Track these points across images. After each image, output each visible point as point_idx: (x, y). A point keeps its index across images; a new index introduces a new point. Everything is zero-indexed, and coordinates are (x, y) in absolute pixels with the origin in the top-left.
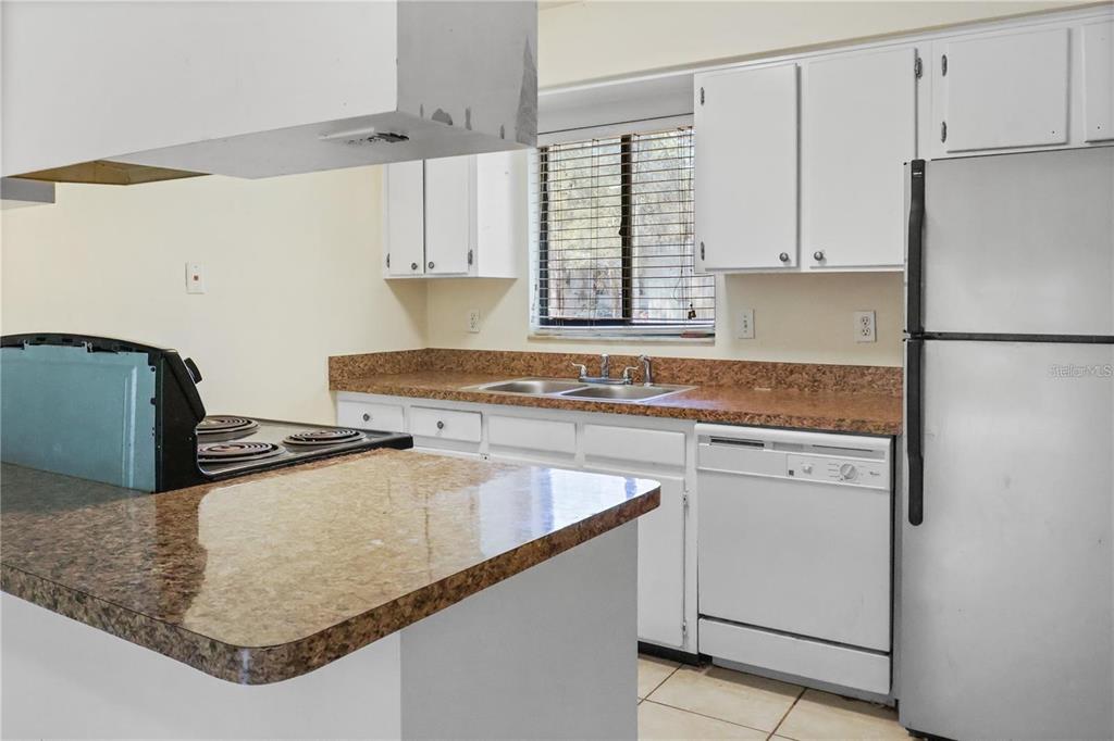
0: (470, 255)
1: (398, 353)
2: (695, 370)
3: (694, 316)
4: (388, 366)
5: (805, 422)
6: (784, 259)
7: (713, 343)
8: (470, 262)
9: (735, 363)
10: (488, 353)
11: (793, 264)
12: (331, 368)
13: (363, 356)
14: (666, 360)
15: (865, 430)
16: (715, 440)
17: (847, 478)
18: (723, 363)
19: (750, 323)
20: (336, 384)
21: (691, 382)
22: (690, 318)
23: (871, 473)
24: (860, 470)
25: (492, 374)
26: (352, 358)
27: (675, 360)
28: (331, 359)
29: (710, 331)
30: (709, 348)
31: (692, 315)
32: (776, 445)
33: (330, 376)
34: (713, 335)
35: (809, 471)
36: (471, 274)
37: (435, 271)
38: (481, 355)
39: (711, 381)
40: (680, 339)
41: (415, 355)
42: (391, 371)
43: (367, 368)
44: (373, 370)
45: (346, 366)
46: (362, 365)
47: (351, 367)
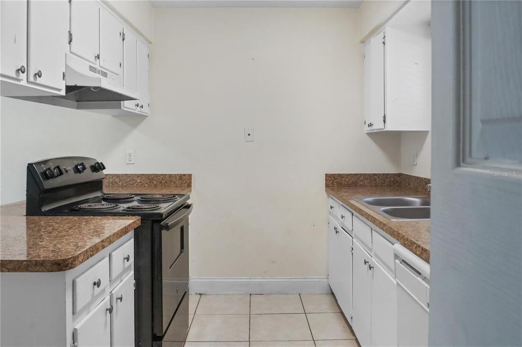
0: (384, 117)
8: (384, 122)
12: (326, 179)
16: (404, 262)
26: (340, 175)
28: (326, 175)
33: (326, 184)
36: (385, 130)
37: (374, 127)
41: (389, 176)
42: (368, 184)
43: (351, 181)
44: (355, 183)
45: (336, 179)
46: (347, 180)
47: (339, 181)
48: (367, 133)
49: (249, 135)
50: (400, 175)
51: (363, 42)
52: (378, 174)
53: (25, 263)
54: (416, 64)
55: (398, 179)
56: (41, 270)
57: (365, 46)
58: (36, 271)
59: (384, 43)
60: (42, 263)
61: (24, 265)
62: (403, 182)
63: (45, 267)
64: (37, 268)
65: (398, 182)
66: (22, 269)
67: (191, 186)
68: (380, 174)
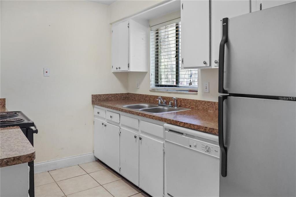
0: (129, 65)
1: (117, 94)
2: (191, 103)
3: (192, 84)
4: (113, 98)
5: (195, 127)
6: (205, 63)
7: (197, 94)
8: (128, 67)
9: (203, 101)
10: (141, 95)
11: (208, 65)
12: (92, 98)
13: (103, 95)
14: (184, 99)
15: (213, 132)
16: (170, 130)
17: (208, 151)
18: (199, 101)
19: (208, 87)
20: (93, 103)
21: (190, 107)
22: (190, 85)
23: (215, 151)
24: (212, 149)
25: (141, 101)
26: (100, 95)
27: (186, 99)
28: (92, 95)
29: (196, 90)
30: (196, 96)
31: (190, 84)
32: (187, 135)
33: (92, 100)
34: (197, 91)
35: (195, 146)
36: (129, 71)
37: (121, 69)
38: (139, 95)
39: (196, 107)
40: (188, 92)
41: (123, 95)
42: (114, 99)
43: (105, 98)
44: (107, 99)
45: (97, 97)
46: (103, 97)
47: (99, 98)
48: (113, 72)
49: (47, 72)
50: (128, 94)
51: (111, 24)
52: (118, 94)
53: (5, 160)
54: (143, 39)
55: (127, 96)
56: (18, 163)
57: (112, 26)
58: (14, 164)
59: (128, 27)
60: (19, 158)
61: (5, 162)
62: (130, 97)
63: (21, 161)
64: (15, 162)
65: (127, 98)
66: (3, 165)
67: (5, 107)
68: (119, 94)
